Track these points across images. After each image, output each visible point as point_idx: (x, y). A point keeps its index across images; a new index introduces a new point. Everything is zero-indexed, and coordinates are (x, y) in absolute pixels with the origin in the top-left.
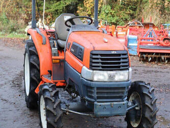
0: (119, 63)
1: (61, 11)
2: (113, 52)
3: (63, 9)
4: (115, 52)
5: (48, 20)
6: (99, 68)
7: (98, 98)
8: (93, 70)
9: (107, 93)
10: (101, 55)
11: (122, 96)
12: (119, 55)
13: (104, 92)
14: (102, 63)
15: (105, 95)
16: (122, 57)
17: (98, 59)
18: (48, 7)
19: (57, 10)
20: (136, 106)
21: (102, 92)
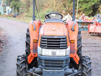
0: (60, 44)
1: (89, 9)
2: (55, 37)
3: (90, 8)
4: (57, 37)
5: (80, 14)
6: (45, 47)
7: (46, 66)
8: (42, 48)
9: (51, 63)
10: (48, 39)
11: (62, 66)
12: (60, 39)
13: (50, 63)
14: (48, 44)
15: (51, 65)
16: (62, 40)
17: (45, 41)
18: (81, 6)
19: (86, 8)
20: (79, 73)
21: (48, 63)
